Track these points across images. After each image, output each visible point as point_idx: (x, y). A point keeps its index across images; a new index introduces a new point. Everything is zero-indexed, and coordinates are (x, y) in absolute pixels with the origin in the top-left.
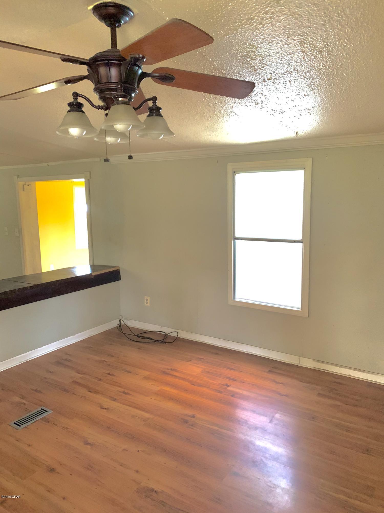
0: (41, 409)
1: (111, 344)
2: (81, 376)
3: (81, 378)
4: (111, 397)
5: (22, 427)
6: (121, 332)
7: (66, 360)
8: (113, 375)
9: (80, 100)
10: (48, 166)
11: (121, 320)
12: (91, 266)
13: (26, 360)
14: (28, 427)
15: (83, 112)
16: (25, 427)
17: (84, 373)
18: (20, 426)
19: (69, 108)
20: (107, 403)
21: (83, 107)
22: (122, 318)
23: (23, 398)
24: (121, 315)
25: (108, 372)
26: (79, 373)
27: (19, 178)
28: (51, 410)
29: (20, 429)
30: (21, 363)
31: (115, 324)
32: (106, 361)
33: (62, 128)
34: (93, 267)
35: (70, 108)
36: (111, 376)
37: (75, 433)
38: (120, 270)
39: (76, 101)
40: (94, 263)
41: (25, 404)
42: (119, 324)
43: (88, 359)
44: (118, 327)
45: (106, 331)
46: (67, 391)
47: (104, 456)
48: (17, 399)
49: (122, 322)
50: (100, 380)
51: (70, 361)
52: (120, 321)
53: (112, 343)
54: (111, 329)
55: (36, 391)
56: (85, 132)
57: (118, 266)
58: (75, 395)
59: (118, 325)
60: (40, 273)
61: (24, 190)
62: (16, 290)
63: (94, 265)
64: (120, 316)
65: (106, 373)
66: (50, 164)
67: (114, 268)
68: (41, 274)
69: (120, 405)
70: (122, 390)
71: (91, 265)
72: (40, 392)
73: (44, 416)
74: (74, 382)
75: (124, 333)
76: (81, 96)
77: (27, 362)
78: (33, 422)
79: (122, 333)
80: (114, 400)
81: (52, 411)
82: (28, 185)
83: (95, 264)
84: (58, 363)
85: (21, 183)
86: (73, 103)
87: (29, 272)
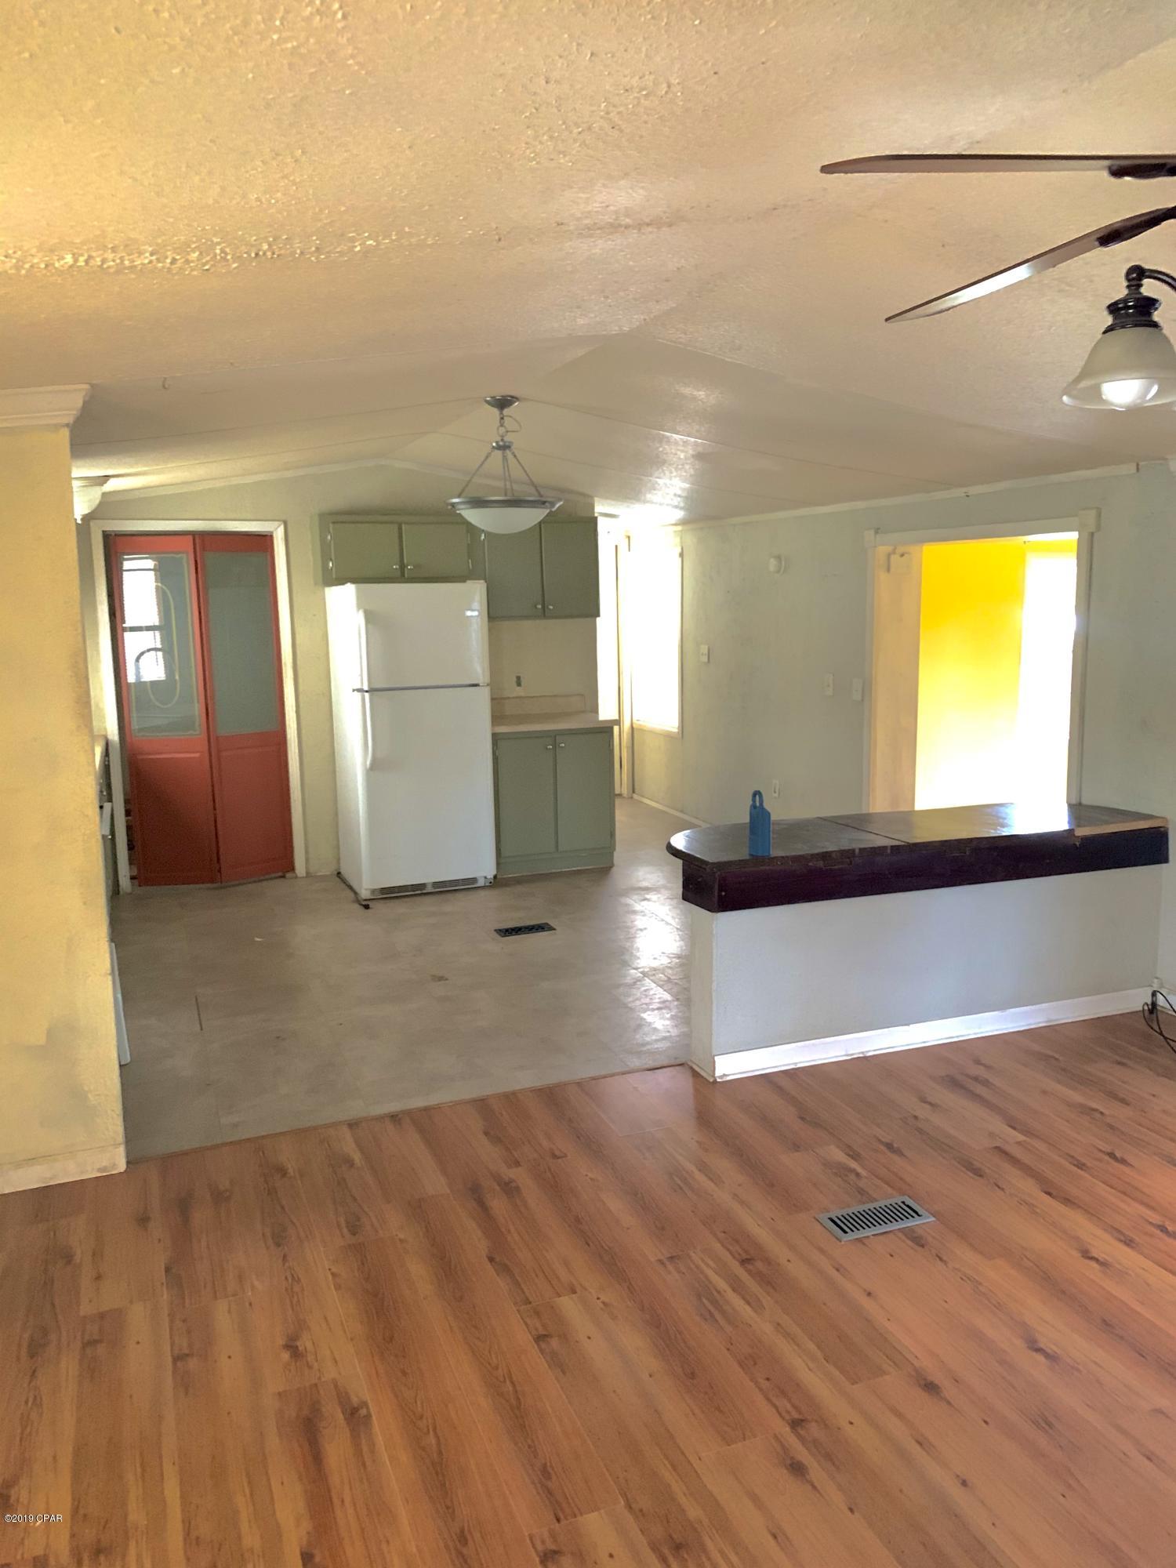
0: (903, 1203)
1: (1119, 1063)
2: (1021, 1137)
3: (1019, 1143)
4: (1119, 1231)
5: (851, 1236)
6: (1156, 1032)
7: (976, 1079)
8: (1123, 1161)
9: (1149, 288)
10: (968, 496)
11: (1158, 994)
12: (1071, 806)
13: (862, 1053)
14: (866, 1241)
15: (1155, 325)
16: (859, 1240)
17: (1028, 1132)
18: (845, 1232)
19: (1109, 320)
20: (1105, 1245)
21: (1156, 309)
22: (1162, 986)
23: (855, 1156)
24: (1157, 978)
25: (1108, 1149)
26: (1014, 1128)
27: (877, 536)
28: (932, 1214)
29: (845, 1239)
30: (849, 1058)
31: (1136, 1000)
32: (1102, 1113)
33: (1084, 384)
34: (1077, 809)
35: (1115, 318)
36: (1116, 1164)
37: (999, 1303)
38: (1168, 829)
39: (1136, 294)
40: (1080, 799)
41: (858, 1175)
42: (1148, 1005)
43: (1044, 1092)
44: (1147, 1013)
45: (1103, 1017)
46: (978, 1173)
47: (1088, 1405)
48: (839, 1155)
49: (1160, 998)
50: (1081, 1166)
51: (986, 1083)
52: (1154, 994)
53: (1125, 1061)
54: (1121, 1015)
55: (889, 1146)
56: (1155, 389)
57: (1163, 816)
58: (1003, 1189)
59: (1146, 1008)
60: (910, 812)
61: (888, 570)
62: (854, 850)
63: (1080, 804)
64: (1156, 980)
65: (1104, 1152)
66: (975, 490)
67: (1148, 819)
68: (913, 812)
69: (1148, 1264)
70: (1156, 1218)
71: (1074, 805)
72: (898, 1152)
73: (909, 1225)
74: (999, 1150)
75: (1166, 1038)
76: (1156, 275)
77: (866, 1058)
78: (878, 1232)
79: (1161, 1034)
80: (1129, 1243)
81: (934, 1219)
82: (902, 555)
83: (1085, 802)
84: (953, 1083)
85: (883, 550)
86: (1125, 300)
87: (879, 803)
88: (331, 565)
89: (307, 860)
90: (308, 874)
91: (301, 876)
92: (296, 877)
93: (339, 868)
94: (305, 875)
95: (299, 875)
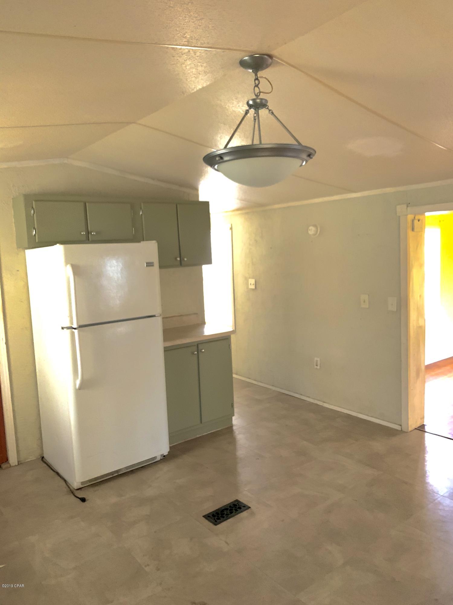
61: (413, 229)
82: (419, 221)
88: (34, 233)
89: (18, 452)
90: (19, 463)
91: (14, 465)
92: (10, 466)
93: (43, 454)
94: (17, 464)
95: (12, 465)
